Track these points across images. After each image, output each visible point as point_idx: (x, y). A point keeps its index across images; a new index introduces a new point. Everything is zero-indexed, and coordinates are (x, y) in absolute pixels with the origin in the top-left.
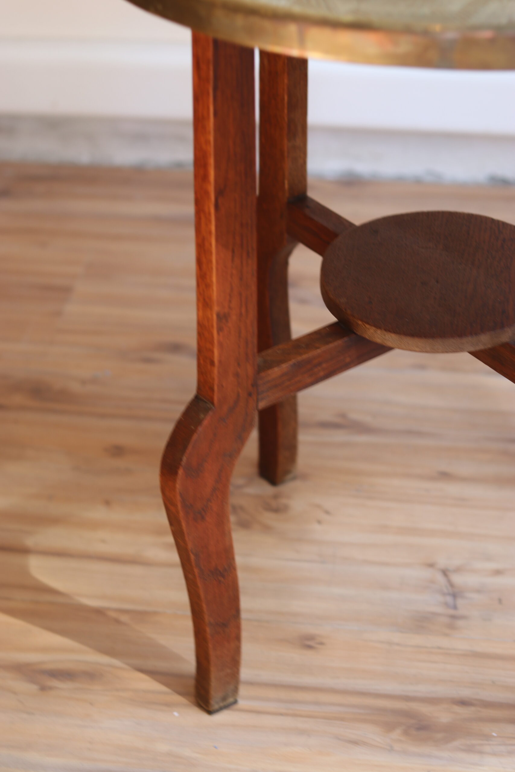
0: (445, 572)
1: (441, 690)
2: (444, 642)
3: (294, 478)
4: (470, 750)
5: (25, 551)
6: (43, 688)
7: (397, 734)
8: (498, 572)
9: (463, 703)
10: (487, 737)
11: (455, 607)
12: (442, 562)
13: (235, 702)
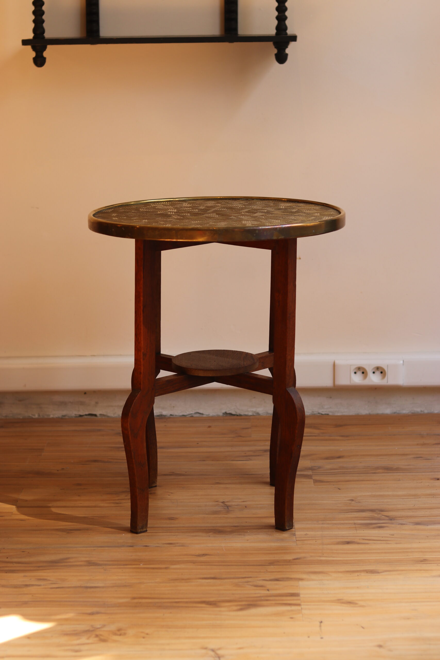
0: (223, 502)
1: (226, 525)
2: (226, 516)
3: (156, 486)
4: (240, 535)
5: (50, 507)
6: (68, 533)
7: (210, 534)
8: (244, 501)
9: (235, 526)
10: (247, 532)
11: (228, 509)
12: (222, 501)
13: (146, 531)
